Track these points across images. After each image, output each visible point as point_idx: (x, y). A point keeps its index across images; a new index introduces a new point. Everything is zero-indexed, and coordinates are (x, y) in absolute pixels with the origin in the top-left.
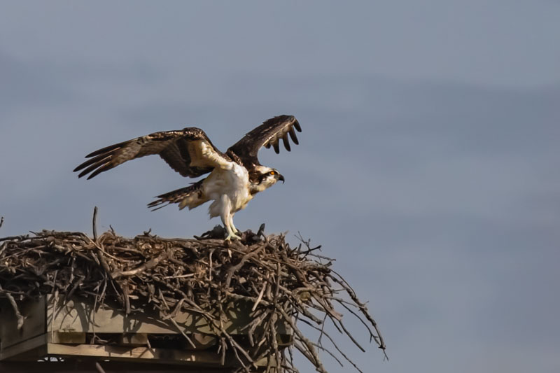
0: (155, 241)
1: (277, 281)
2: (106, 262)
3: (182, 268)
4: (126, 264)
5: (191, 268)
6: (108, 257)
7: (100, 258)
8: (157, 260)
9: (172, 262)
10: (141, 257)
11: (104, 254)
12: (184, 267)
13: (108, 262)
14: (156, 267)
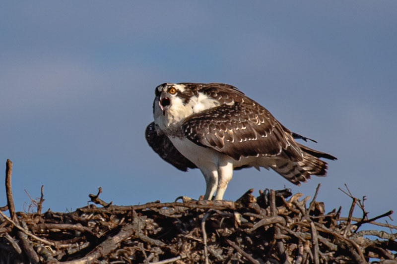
0: (109, 212)
1: (313, 253)
2: (31, 249)
3: (158, 249)
4: (65, 250)
5: (172, 248)
6: (36, 241)
7: (21, 244)
8: (117, 239)
9: (140, 240)
10: (88, 236)
11: (29, 237)
12: (162, 249)
13: (35, 249)
14: (115, 251)
